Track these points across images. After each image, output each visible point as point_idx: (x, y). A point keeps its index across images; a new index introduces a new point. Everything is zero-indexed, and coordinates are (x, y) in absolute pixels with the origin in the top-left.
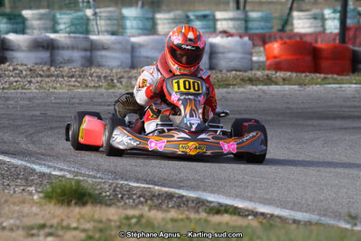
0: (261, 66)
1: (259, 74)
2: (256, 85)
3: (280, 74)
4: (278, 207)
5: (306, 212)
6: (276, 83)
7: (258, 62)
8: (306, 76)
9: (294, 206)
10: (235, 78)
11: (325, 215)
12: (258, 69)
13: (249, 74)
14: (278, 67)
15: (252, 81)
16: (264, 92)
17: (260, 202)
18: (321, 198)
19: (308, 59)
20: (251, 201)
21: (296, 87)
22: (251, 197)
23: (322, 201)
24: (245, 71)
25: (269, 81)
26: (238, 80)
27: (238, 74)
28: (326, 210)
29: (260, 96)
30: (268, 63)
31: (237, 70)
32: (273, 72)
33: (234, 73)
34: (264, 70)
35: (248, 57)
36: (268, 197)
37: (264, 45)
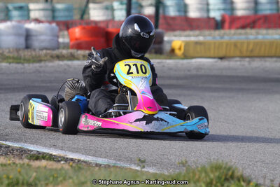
0: (66, 46)
1: (64, 52)
2: (62, 60)
3: (81, 52)
4: (83, 154)
5: (105, 158)
6: (78, 59)
7: (63, 43)
9: (96, 153)
10: (46, 55)
11: (119, 160)
12: (64, 48)
13: (56, 52)
14: (79, 46)
15: (59, 57)
16: (69, 66)
17: (69, 151)
18: (116, 147)
19: (102, 40)
20: (62, 150)
22: (62, 147)
24: (54, 49)
25: (72, 57)
26: (48, 57)
27: (48, 52)
28: (120, 156)
29: (65, 69)
30: (71, 43)
31: (46, 49)
32: (75, 50)
33: (45, 51)
34: (68, 49)
35: (56, 39)
36: (76, 146)
37: (68, 29)
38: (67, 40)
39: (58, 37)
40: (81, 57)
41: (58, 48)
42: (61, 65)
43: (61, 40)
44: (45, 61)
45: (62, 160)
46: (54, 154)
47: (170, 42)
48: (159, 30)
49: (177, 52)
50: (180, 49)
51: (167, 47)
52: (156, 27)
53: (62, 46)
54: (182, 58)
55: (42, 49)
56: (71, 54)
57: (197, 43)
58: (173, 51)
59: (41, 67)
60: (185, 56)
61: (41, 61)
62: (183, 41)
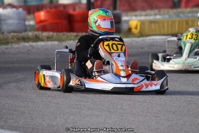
0: (32, 28)
1: (30, 34)
2: (28, 42)
3: (45, 34)
6: (42, 40)
7: (30, 26)
8: (64, 35)
10: (13, 38)
12: (30, 31)
13: (24, 34)
14: (44, 29)
15: (25, 39)
16: (33, 47)
18: (54, 124)
19: (65, 22)
21: (56, 43)
22: (3, 126)
23: (53, 126)
24: (21, 32)
25: (37, 39)
26: (15, 39)
27: (15, 34)
29: (29, 50)
30: (37, 26)
31: (14, 32)
32: (40, 33)
33: (12, 34)
34: (34, 31)
35: (23, 22)
36: (15, 125)
37: (34, 13)
38: (32, 23)
39: (25, 20)
40: (45, 38)
41: (26, 31)
42: (26, 46)
43: (27, 23)
44: (12, 43)
47: (127, 22)
48: (117, 11)
49: (134, 31)
50: (136, 28)
51: (124, 27)
52: (115, 8)
53: (29, 28)
54: (139, 37)
55: (10, 32)
56: (36, 35)
57: (151, 22)
58: (130, 30)
59: (7, 49)
60: (141, 35)
61: (7, 43)
62: (139, 21)
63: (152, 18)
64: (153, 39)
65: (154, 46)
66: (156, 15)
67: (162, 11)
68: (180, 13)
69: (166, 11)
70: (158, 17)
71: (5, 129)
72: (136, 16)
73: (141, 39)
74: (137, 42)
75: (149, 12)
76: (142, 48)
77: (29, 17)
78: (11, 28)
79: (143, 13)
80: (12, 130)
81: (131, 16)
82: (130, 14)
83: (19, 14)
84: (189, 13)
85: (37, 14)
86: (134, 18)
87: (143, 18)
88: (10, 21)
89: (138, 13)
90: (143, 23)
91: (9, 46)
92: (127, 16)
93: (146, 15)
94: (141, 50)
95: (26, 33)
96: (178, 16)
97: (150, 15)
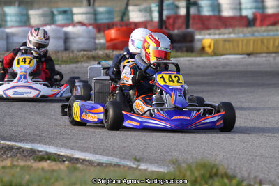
0: (103, 47)
1: (101, 53)
3: (116, 52)
4: (91, 153)
5: (111, 156)
7: (100, 44)
9: (103, 152)
10: (82, 57)
11: (124, 158)
12: (100, 50)
13: (94, 53)
14: (114, 47)
15: (95, 58)
17: (79, 150)
18: (125, 145)
20: (72, 149)
22: (73, 146)
24: (91, 51)
25: (107, 58)
26: (85, 58)
27: (85, 53)
28: (126, 154)
30: (107, 44)
31: (84, 50)
32: (111, 51)
33: (82, 52)
34: (104, 49)
35: (93, 40)
36: (86, 146)
37: (104, 31)
38: (102, 41)
39: (95, 38)
41: (96, 49)
43: (97, 41)
44: (82, 61)
45: (66, 160)
46: (62, 154)
47: (200, 40)
48: (190, 30)
49: (207, 50)
50: (210, 47)
51: (197, 46)
52: (188, 26)
53: (99, 47)
54: (212, 56)
55: (79, 51)
56: (106, 54)
57: (225, 41)
58: (203, 48)
59: (77, 68)
60: (215, 54)
61: (77, 62)
62: (212, 39)
63: (226, 36)
64: (227, 59)
65: (228, 65)
66: (230, 33)
67: (237, 29)
68: (255, 31)
69: (241, 29)
70: (232, 36)
71: (75, 150)
72: (209, 34)
73: (215, 58)
74: (211, 62)
75: (223, 30)
76: (216, 67)
77: (99, 35)
78: (81, 46)
79: (217, 32)
80: (82, 151)
81: (205, 34)
82: (203, 32)
83: (89, 32)
84: (264, 31)
85: (107, 32)
86: (207, 36)
87: (217, 37)
88: (80, 40)
89: (212, 31)
90: (216, 42)
91: (79, 65)
92: (200, 34)
93: (220, 34)
94: (215, 70)
95: (96, 52)
96: (253, 35)
97: (225, 34)
